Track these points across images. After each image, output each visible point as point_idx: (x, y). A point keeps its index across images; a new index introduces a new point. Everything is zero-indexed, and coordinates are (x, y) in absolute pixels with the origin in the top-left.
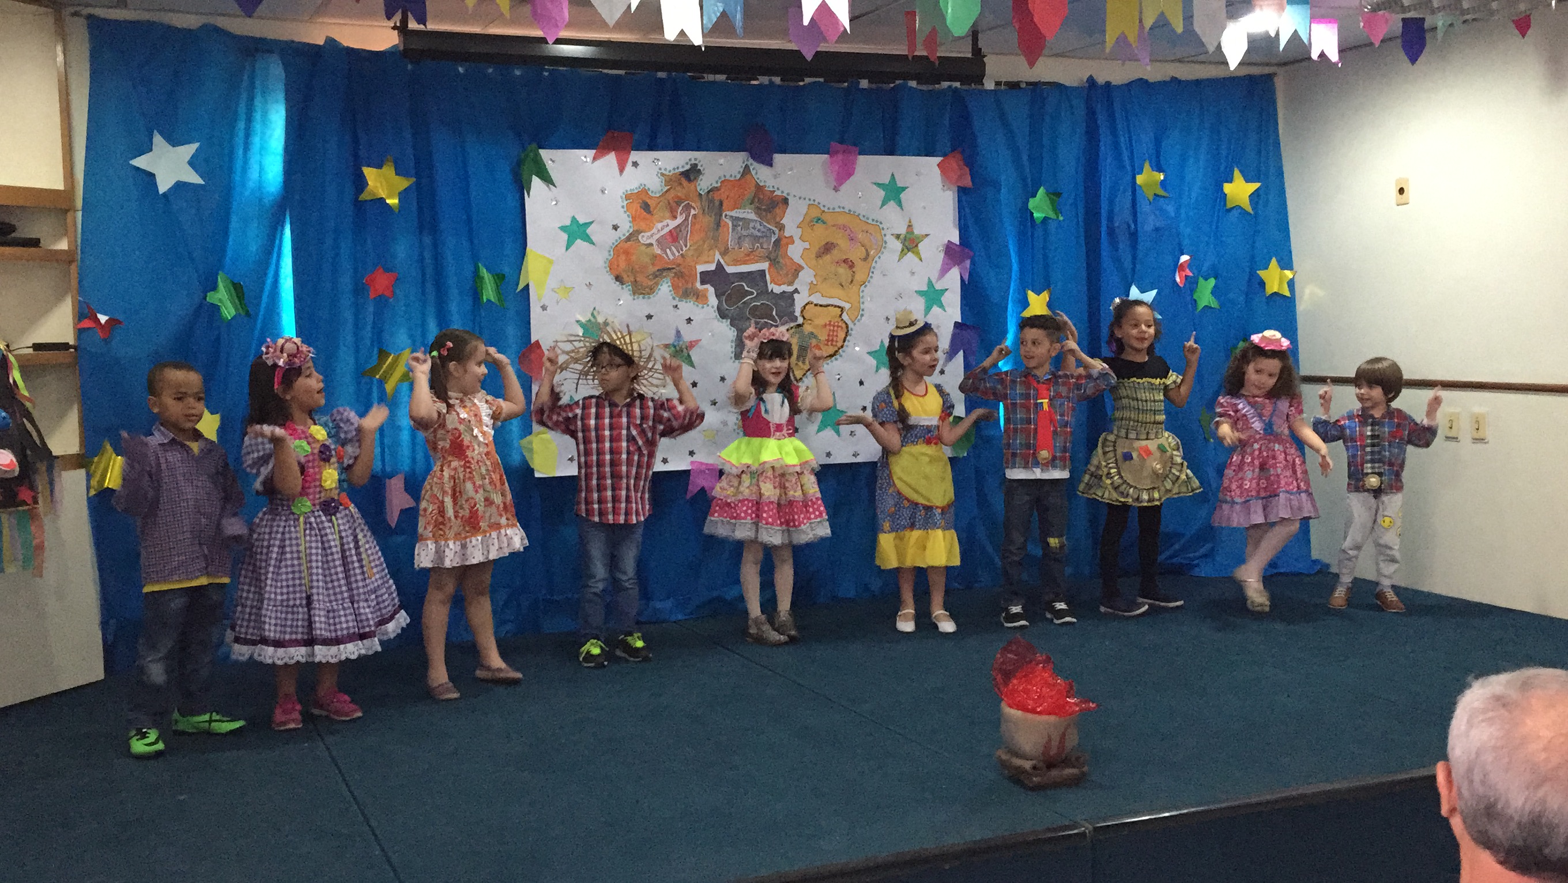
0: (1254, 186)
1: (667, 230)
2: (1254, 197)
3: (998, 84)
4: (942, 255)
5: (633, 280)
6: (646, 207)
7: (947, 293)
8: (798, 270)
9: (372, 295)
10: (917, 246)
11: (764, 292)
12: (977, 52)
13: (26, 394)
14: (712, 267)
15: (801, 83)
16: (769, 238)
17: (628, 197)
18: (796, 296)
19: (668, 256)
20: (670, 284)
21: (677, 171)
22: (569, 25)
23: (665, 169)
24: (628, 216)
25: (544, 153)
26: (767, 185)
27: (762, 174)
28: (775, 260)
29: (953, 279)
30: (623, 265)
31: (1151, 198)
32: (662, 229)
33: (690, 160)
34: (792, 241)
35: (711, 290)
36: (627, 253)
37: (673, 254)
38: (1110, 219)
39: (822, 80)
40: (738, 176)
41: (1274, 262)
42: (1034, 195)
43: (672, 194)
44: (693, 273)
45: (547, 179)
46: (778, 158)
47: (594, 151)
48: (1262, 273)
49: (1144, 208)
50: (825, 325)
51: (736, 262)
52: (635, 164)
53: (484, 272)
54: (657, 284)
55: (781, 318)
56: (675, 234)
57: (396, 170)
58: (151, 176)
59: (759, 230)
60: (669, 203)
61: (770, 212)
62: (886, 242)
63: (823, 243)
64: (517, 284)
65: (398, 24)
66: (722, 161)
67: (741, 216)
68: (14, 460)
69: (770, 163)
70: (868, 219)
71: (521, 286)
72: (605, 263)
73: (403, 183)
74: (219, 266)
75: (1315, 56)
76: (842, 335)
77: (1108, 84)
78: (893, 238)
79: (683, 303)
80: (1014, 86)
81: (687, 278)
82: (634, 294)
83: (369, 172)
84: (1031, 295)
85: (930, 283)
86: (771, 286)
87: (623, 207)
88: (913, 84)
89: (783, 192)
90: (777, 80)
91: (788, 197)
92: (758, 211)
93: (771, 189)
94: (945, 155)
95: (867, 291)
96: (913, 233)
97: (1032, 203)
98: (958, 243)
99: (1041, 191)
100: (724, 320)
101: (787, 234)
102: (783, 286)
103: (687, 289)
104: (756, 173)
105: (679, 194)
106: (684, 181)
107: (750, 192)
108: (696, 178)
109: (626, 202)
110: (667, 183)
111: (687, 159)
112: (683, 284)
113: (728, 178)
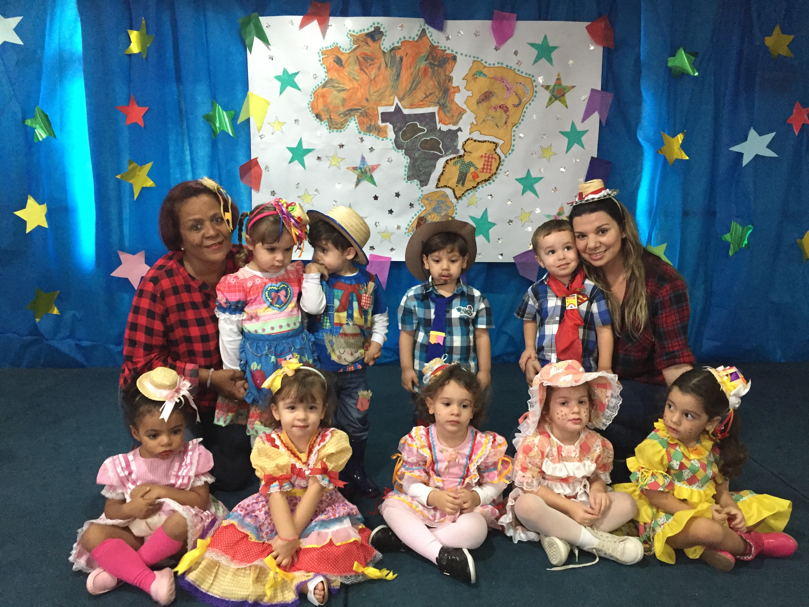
4: (586, 102)
5: (328, 117)
6: (339, 61)
7: (586, 134)
8: (462, 112)
9: (126, 123)
10: (563, 95)
11: (433, 129)
14: (392, 109)
17: (325, 53)
18: (459, 133)
20: (357, 121)
21: (363, 32)
23: (354, 32)
24: (324, 68)
25: (263, 20)
26: (440, 45)
27: (436, 36)
28: (443, 105)
29: (593, 123)
30: (321, 107)
33: (374, 24)
34: (457, 89)
35: (390, 127)
36: (323, 96)
40: (416, 38)
42: (675, 54)
43: (358, 52)
44: (376, 113)
45: (265, 40)
46: (451, 24)
47: (302, 17)
50: (482, 156)
51: (412, 106)
53: (219, 110)
54: (346, 121)
55: (446, 150)
60: (357, 58)
61: (441, 67)
62: (536, 92)
63: (483, 92)
64: (239, 118)
70: (522, 72)
71: (241, 119)
72: (309, 104)
76: (495, 165)
78: (543, 89)
79: (368, 136)
81: (370, 117)
82: (330, 128)
83: (130, 33)
84: (666, 137)
85: (573, 126)
86: (439, 126)
87: (320, 61)
89: (452, 51)
91: (457, 55)
93: (443, 49)
94: (592, 21)
95: (518, 131)
96: (560, 84)
97: (673, 60)
98: (600, 89)
99: (682, 51)
100: (400, 151)
101: (454, 84)
102: (449, 125)
103: (370, 125)
104: (431, 36)
105: (366, 52)
106: (369, 41)
107: (425, 52)
108: (379, 39)
109: (322, 57)
110: (355, 42)
111: (371, 24)
112: (367, 122)
113: (407, 39)
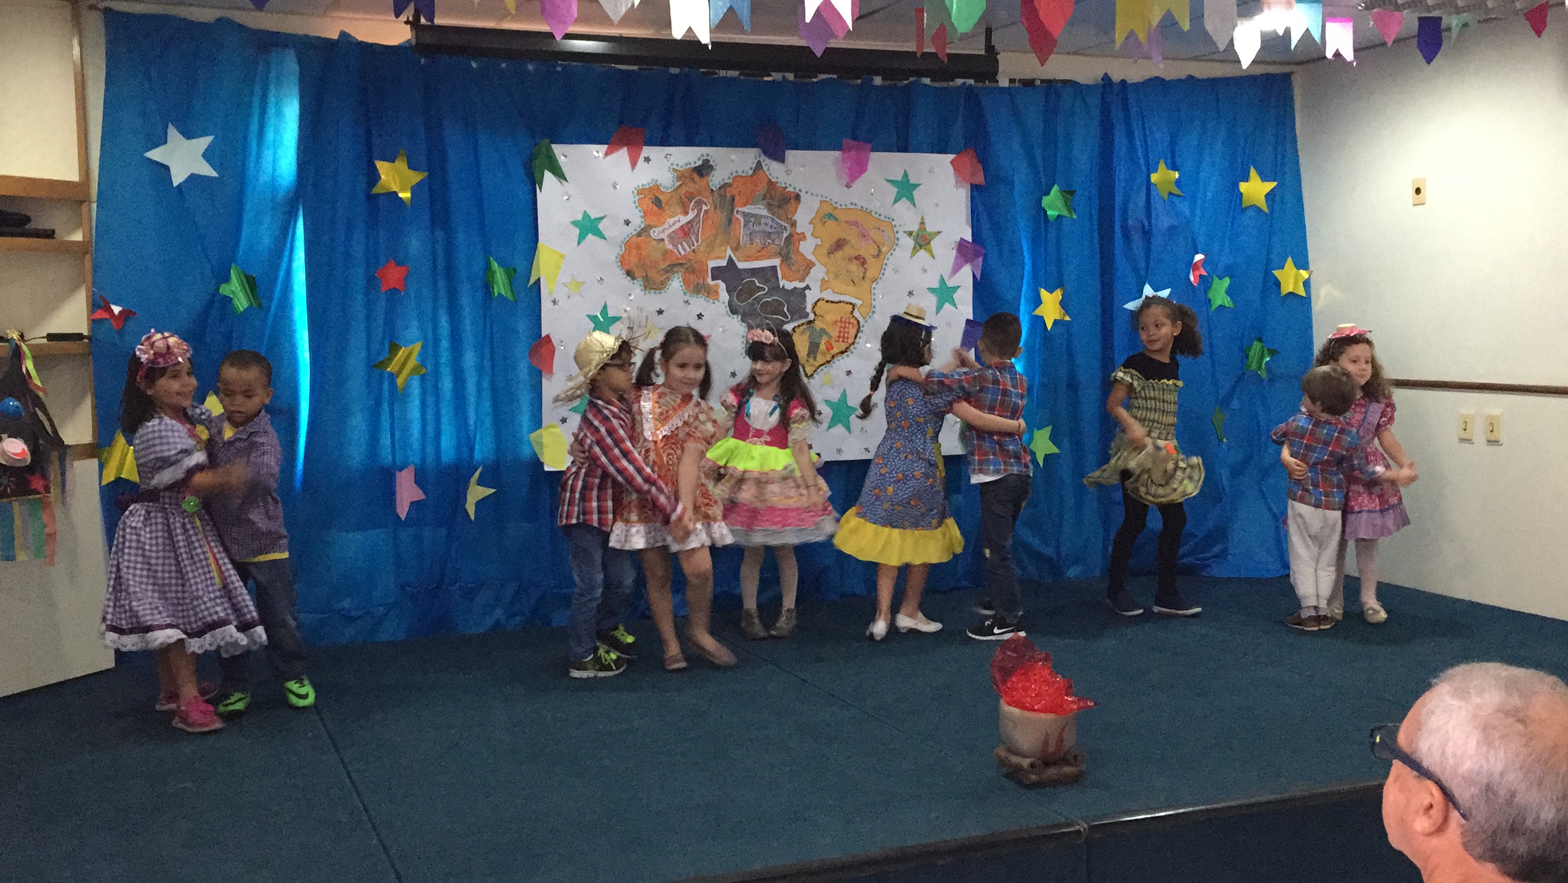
0: (1270, 186)
1: (677, 226)
2: (1270, 196)
3: (1012, 81)
4: (954, 253)
5: (644, 274)
6: (658, 202)
7: (959, 291)
8: (810, 265)
9: (384, 289)
10: (929, 243)
11: (776, 288)
12: (990, 48)
13: (39, 384)
14: (723, 263)
15: (815, 80)
16: (780, 234)
17: (640, 192)
18: (807, 292)
19: (678, 250)
20: (681, 279)
21: (688, 166)
22: (578, 21)
23: (677, 165)
24: (640, 211)
25: (558, 149)
26: (779, 181)
27: (774, 170)
28: (786, 256)
29: (966, 277)
30: (634, 260)
31: (1166, 197)
32: (674, 224)
33: (702, 155)
34: (803, 237)
35: (722, 285)
36: (638, 247)
37: (685, 250)
38: (1124, 220)
39: (835, 76)
40: (751, 172)
41: (1289, 262)
42: (1048, 193)
43: (684, 190)
44: (705, 268)
45: (559, 174)
46: (791, 155)
47: (606, 146)
48: (1277, 273)
49: (1158, 206)
50: (837, 321)
51: (747, 259)
52: (647, 160)
53: (495, 265)
54: (668, 279)
55: (792, 314)
56: (686, 229)
57: (408, 163)
58: (167, 168)
59: (771, 227)
60: (681, 198)
61: (782, 208)
62: (898, 239)
63: (835, 240)
64: (529, 279)
65: (411, 19)
66: (733, 157)
67: (754, 212)
68: (25, 447)
69: (782, 160)
70: (880, 215)
71: (532, 280)
72: (617, 257)
73: (416, 177)
74: (232, 259)
75: (1329, 54)
76: (853, 331)
77: (1123, 82)
78: (905, 235)
79: (694, 299)
80: (1028, 83)
81: (698, 273)
82: (645, 288)
83: (382, 166)
84: (1044, 293)
85: (942, 281)
86: (782, 283)
87: (635, 202)
88: (927, 81)
89: (795, 188)
90: (790, 76)
91: (801, 194)
92: (769, 207)
93: (783, 185)
94: (958, 153)
95: (879, 289)
96: (925, 229)
97: (1046, 201)
98: (970, 241)
99: (1055, 189)
100: (735, 316)
101: (799, 230)
102: (794, 282)
103: (698, 284)
104: (768, 169)
105: (691, 190)
106: (696, 176)
107: (762, 188)
108: (708, 174)
109: (637, 198)
110: (679, 178)
111: (699, 155)
112: (694, 279)
113: (740, 174)
